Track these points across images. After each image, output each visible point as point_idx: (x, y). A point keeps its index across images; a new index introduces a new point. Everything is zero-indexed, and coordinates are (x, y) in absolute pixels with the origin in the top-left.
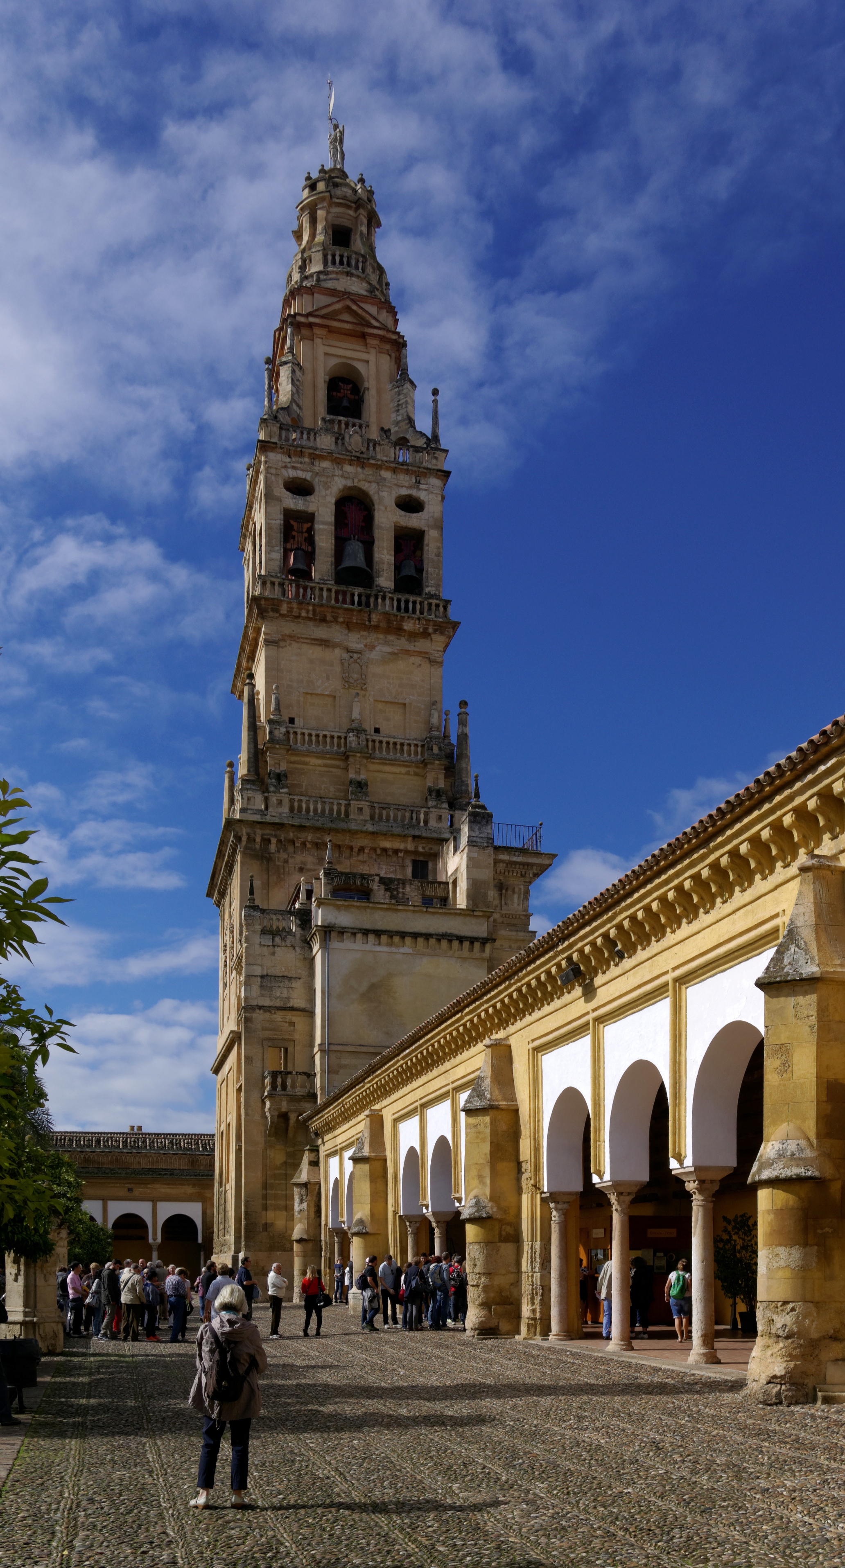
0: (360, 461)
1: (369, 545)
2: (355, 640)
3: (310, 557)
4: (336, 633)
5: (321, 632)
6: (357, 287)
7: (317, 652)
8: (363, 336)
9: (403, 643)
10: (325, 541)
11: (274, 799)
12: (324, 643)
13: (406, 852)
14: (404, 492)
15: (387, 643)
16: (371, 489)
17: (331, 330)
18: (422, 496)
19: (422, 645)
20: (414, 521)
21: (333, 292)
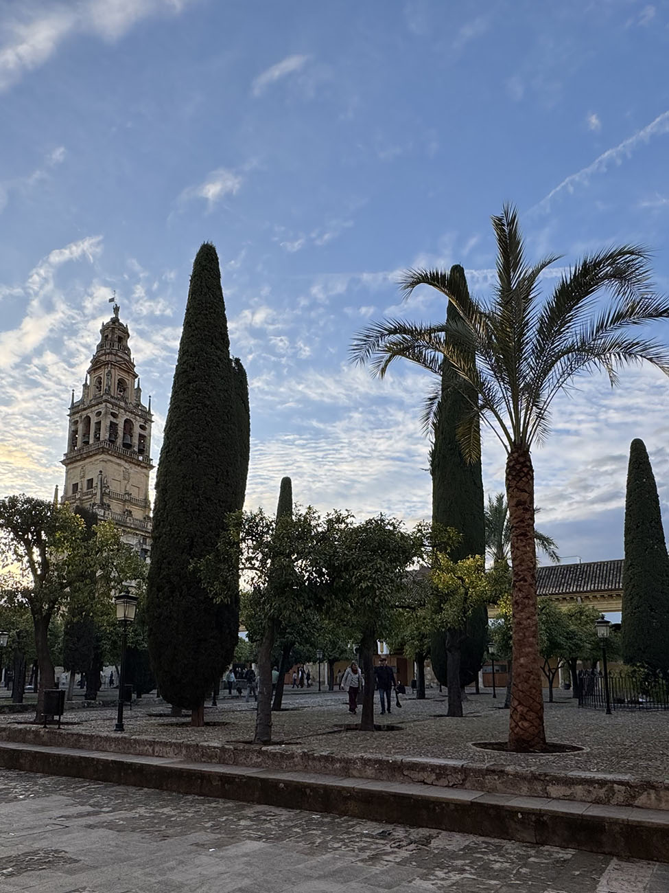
0: (132, 412)
1: (131, 436)
2: (127, 465)
3: (116, 438)
4: (122, 462)
5: (118, 461)
6: (127, 358)
7: (116, 467)
8: (129, 372)
9: (139, 468)
10: (121, 433)
11: (107, 513)
12: (118, 464)
13: (142, 535)
14: (143, 424)
15: (135, 468)
16: (134, 421)
17: (120, 368)
18: (146, 426)
19: (144, 470)
20: (143, 432)
21: (121, 357)
